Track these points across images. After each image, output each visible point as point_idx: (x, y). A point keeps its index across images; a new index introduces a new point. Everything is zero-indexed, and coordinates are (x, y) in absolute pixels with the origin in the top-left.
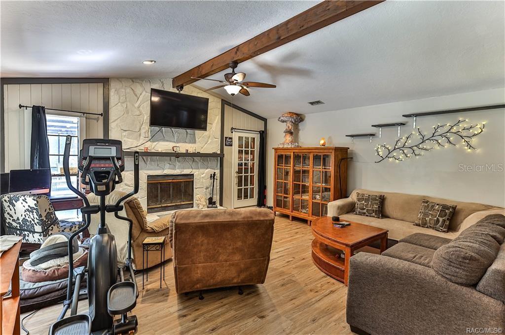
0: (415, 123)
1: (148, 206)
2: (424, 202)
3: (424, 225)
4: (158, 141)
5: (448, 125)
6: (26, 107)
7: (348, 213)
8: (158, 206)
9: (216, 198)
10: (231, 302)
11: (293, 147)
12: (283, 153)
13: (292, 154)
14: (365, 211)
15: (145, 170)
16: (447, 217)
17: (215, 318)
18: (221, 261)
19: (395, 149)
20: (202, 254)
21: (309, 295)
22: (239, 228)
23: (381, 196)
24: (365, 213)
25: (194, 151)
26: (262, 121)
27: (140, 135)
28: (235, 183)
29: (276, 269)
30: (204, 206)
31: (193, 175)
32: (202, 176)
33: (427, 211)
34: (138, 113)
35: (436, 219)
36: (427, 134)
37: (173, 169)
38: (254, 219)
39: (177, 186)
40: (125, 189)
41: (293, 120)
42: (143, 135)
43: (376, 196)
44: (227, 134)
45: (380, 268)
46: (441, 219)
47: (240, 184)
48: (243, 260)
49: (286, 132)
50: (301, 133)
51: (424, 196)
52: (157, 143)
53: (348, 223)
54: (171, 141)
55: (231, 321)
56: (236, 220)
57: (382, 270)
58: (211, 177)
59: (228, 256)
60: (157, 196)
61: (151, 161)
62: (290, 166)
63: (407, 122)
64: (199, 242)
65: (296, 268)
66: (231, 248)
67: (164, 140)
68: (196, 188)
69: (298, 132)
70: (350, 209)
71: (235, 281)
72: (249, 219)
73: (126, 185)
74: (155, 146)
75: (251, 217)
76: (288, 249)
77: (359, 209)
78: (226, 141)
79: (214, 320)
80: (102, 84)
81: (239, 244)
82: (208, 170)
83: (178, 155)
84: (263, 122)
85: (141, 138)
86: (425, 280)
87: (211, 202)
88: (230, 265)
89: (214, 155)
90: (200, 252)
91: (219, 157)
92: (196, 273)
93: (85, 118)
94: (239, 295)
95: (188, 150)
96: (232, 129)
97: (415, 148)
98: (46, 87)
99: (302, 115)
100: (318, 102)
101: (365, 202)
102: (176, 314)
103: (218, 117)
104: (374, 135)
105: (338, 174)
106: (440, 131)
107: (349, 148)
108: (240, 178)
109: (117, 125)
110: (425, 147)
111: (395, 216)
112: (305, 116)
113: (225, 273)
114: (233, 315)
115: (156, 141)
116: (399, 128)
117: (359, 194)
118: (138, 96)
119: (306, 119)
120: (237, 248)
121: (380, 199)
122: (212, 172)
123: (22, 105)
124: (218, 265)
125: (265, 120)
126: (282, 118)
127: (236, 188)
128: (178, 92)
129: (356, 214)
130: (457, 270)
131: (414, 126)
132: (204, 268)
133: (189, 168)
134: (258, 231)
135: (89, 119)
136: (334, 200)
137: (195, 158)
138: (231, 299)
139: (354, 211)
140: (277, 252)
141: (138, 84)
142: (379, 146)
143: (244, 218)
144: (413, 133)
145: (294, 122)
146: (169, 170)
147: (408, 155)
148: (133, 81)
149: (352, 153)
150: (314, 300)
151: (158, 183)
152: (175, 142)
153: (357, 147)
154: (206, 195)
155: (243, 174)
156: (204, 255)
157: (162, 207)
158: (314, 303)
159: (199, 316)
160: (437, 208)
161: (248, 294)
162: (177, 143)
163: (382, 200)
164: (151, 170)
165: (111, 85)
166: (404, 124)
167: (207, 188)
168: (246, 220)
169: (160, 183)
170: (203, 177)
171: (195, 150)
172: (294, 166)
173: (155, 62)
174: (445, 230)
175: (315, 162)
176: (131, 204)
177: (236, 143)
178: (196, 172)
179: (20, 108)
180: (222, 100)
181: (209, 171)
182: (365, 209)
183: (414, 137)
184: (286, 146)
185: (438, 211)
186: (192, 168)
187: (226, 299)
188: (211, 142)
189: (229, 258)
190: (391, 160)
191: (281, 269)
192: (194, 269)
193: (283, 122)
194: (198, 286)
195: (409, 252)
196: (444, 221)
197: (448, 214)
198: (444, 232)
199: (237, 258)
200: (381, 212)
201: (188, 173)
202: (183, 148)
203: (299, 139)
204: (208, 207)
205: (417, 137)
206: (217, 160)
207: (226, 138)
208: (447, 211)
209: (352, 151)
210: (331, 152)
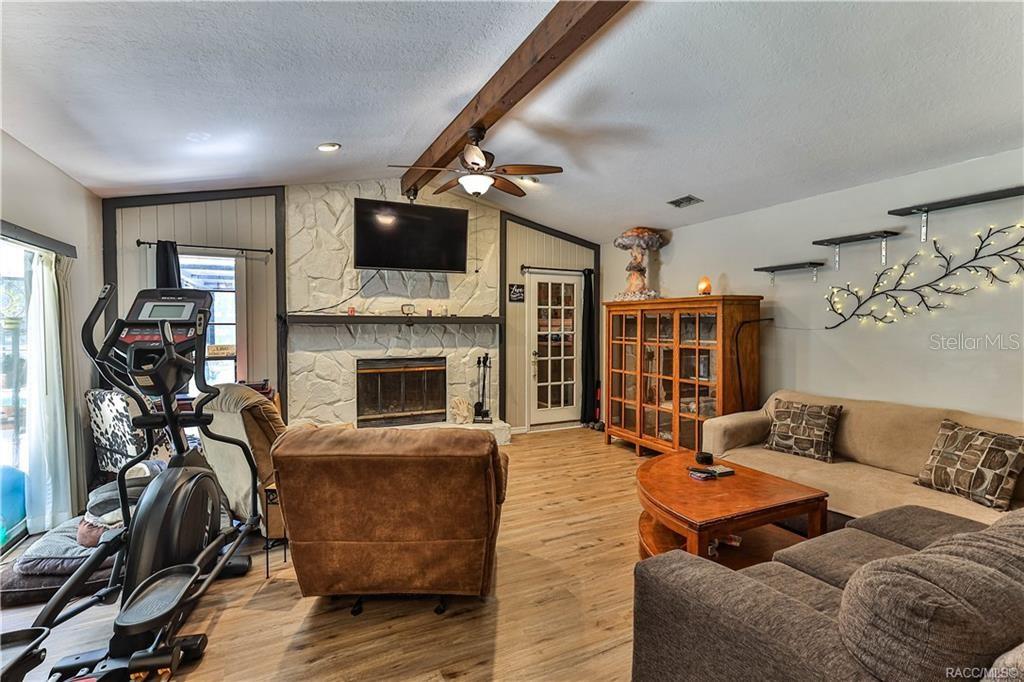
0: (924, 229)
1: (358, 415)
2: (944, 426)
3: (941, 484)
4: (376, 295)
5: (1018, 226)
6: (150, 244)
7: (751, 444)
8: (379, 416)
9: (492, 404)
10: (408, 629)
11: (643, 299)
12: (622, 313)
13: (639, 313)
14: (791, 442)
15: (353, 349)
16: (1008, 469)
17: (355, 661)
18: (380, 540)
19: (874, 295)
20: (337, 522)
21: (586, 635)
22: (407, 470)
23: (833, 408)
24: (790, 448)
25: (444, 314)
26: (588, 250)
27: (342, 285)
28: (532, 374)
29: (547, 563)
30: (466, 418)
31: (445, 358)
32: (461, 360)
33: (950, 450)
34: (337, 246)
35: (974, 471)
36: (959, 252)
37: (405, 348)
38: (441, 453)
39: (414, 379)
40: (316, 383)
41: (642, 242)
42: (347, 285)
43: (821, 407)
44: (513, 277)
45: (693, 603)
46: (989, 474)
47: (542, 377)
48: (428, 540)
49: (631, 268)
50: (664, 269)
51: (949, 412)
52: (373, 299)
53: (728, 469)
54: (399, 296)
55: (383, 674)
56: (400, 453)
57: (695, 608)
58: (479, 362)
59: (394, 530)
60: (376, 398)
61: (364, 332)
62: (635, 341)
63: (904, 228)
64: (327, 495)
65: (593, 563)
66: (396, 512)
67: (387, 293)
68: (452, 384)
69: (659, 269)
70: (759, 436)
71: (418, 583)
72: (428, 454)
73: (318, 376)
74: (371, 304)
75: (435, 449)
76: (600, 518)
77: (776, 438)
78: (510, 293)
79: (347, 667)
80: (274, 197)
81: (414, 505)
82: (474, 349)
83: (409, 321)
84: (593, 252)
85: (344, 290)
86: (795, 657)
87: (480, 412)
88: (401, 549)
89: (486, 320)
90: (332, 515)
91: (497, 325)
92: (330, 560)
93: (244, 259)
94: (435, 615)
95: (431, 312)
96: (523, 267)
97: (927, 289)
98: (181, 209)
99: (664, 230)
100: (689, 200)
101: (793, 421)
102: (289, 641)
103: (493, 245)
104: (822, 264)
105: (735, 357)
106: (995, 244)
107: (762, 298)
108: (542, 366)
109: (300, 269)
110: (954, 286)
111: (868, 459)
112: (671, 234)
113: (392, 565)
114: (392, 660)
115: (373, 296)
116: (884, 243)
117: (780, 401)
118: (338, 214)
119: (674, 238)
120: (410, 513)
121: (829, 414)
122: (480, 352)
123: (142, 241)
124: (373, 546)
125: (596, 248)
126: (620, 241)
127: (534, 385)
128: (408, 202)
129: (771, 449)
130: (895, 646)
131: (924, 237)
132: (344, 550)
133: (436, 346)
134: (453, 481)
135: (252, 259)
136: (723, 414)
137: (448, 326)
138: (413, 622)
139: (766, 442)
140: (570, 524)
141: (336, 193)
142: (835, 290)
143: (419, 450)
144: (922, 252)
145: (644, 246)
146: (397, 349)
147: (909, 309)
148: (328, 188)
149: (771, 308)
150: (593, 648)
151: (377, 374)
152: (407, 297)
153: (782, 293)
154: (471, 396)
155: (549, 358)
156: (341, 524)
157: (384, 418)
158: (588, 658)
159: (328, 651)
160: (978, 443)
161: (456, 614)
162: (413, 298)
163: (836, 418)
164: (364, 348)
165: (290, 197)
166: (896, 234)
167: (473, 385)
168: (422, 454)
169: (381, 374)
170: (465, 363)
171: (446, 311)
172: (644, 339)
173: (340, 146)
174: (1001, 502)
175: (684, 331)
176: (255, 411)
177: (531, 294)
178: (450, 354)
179: (139, 246)
180: (502, 212)
181: (478, 351)
182: (790, 437)
183: (922, 264)
184: (628, 299)
185: (982, 451)
186: (442, 346)
187: (404, 619)
188: (479, 295)
189: (394, 534)
190: (864, 321)
191: (557, 564)
192: (326, 550)
193: (625, 247)
194: (341, 585)
195: (853, 557)
196: (999, 479)
197: (1011, 460)
198: (998, 507)
199: (413, 534)
200: (832, 446)
201: (435, 355)
202: (421, 306)
203: (661, 283)
204: (475, 422)
205: (931, 264)
206: (494, 331)
207: (511, 286)
208: (1007, 452)
209: (772, 303)
210: (716, 307)
